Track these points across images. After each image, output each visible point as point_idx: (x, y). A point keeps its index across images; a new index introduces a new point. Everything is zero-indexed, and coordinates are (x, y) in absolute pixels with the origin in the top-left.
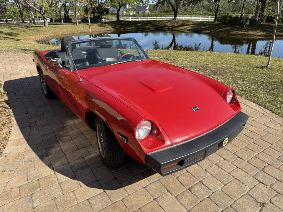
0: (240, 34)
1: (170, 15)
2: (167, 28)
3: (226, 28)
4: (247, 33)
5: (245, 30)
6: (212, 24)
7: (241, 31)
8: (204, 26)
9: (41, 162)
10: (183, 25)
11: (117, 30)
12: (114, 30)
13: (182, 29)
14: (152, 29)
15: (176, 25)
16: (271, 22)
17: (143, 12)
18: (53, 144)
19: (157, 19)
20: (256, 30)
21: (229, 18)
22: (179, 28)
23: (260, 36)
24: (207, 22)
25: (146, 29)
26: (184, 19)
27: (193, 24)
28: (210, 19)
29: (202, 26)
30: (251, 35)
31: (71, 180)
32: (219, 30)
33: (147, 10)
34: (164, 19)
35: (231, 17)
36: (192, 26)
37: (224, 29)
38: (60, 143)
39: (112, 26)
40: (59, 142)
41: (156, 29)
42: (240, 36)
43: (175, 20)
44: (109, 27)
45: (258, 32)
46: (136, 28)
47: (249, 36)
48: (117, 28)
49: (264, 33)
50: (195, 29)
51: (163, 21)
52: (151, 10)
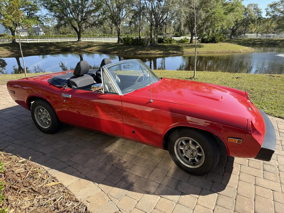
0: (144, 54)
1: (70, 37)
2: (73, 49)
3: (131, 49)
4: (149, 52)
5: (146, 49)
6: (117, 45)
7: (144, 51)
8: (111, 47)
9: (134, 193)
10: (89, 46)
11: (16, 53)
12: (13, 53)
13: (90, 50)
14: (57, 51)
15: (82, 46)
16: (161, 43)
17: (37, 33)
18: (122, 173)
19: (59, 40)
20: (155, 49)
21: (131, 40)
22: (87, 49)
23: (159, 54)
24: (112, 43)
25: (51, 51)
26: (87, 41)
27: (99, 46)
28: (111, 41)
29: (109, 47)
30: (152, 54)
31: (183, 196)
32: (125, 50)
33: (41, 31)
34: (67, 41)
35: (132, 39)
36: (99, 48)
37: (130, 49)
38: (128, 170)
39: (7, 48)
40: (125, 170)
41: (62, 51)
42: (144, 55)
43: (80, 41)
44: (5, 50)
45: (157, 52)
46: (39, 50)
47: (151, 55)
48: (15, 51)
49: (162, 52)
50: (104, 50)
51: (68, 43)
52: (46, 32)
